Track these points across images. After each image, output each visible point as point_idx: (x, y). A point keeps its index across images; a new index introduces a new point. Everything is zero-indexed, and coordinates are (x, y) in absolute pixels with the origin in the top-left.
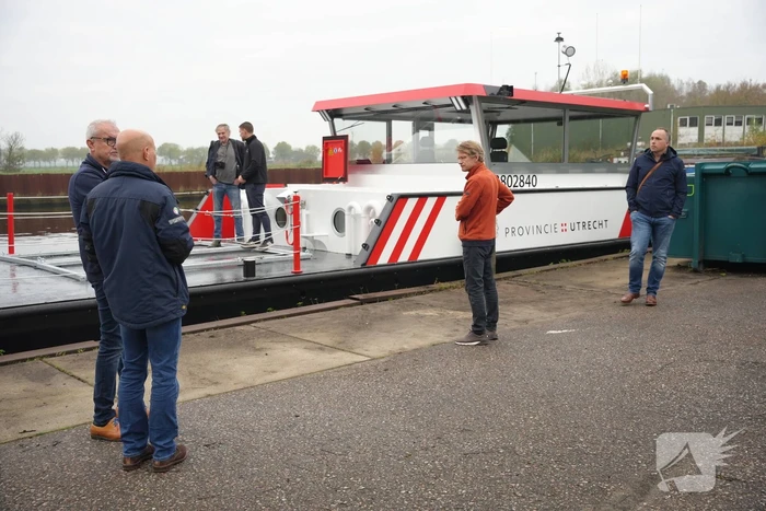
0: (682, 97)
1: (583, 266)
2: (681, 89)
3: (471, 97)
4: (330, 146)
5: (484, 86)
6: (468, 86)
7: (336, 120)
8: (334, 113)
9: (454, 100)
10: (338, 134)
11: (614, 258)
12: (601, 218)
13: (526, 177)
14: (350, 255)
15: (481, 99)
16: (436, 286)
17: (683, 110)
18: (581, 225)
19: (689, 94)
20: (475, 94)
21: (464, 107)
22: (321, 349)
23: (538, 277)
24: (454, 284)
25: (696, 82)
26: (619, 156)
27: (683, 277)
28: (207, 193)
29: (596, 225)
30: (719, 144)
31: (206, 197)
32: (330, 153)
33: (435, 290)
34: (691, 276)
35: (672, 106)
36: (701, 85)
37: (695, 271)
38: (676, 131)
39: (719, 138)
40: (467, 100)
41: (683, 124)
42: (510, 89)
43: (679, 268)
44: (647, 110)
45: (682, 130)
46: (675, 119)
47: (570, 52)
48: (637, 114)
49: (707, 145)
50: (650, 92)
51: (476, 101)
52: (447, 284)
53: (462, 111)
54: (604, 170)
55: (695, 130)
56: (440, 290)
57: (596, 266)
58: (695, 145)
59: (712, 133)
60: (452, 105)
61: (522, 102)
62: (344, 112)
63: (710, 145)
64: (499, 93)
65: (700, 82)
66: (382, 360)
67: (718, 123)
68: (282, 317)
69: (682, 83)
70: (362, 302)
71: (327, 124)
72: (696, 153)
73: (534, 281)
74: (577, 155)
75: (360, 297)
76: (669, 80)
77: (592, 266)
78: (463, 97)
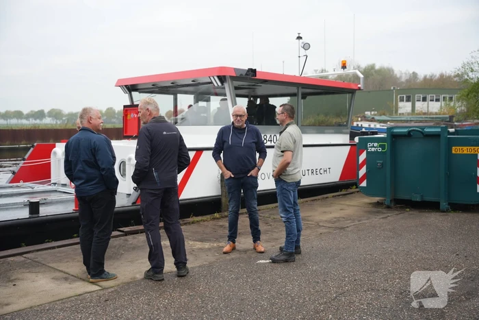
0: (402, 83)
1: (309, 203)
2: (401, 77)
3: (224, 76)
4: (128, 112)
5: (235, 69)
6: (222, 68)
7: (133, 93)
8: (131, 88)
9: (212, 78)
10: (135, 103)
11: (333, 196)
12: (326, 167)
13: (268, 136)
14: (130, 195)
15: (233, 78)
16: (190, 220)
17: (402, 91)
18: (310, 172)
19: (407, 81)
20: (228, 74)
21: (220, 84)
22: (66, 279)
23: (270, 212)
24: (204, 218)
25: (411, 72)
26: (357, 121)
27: (378, 212)
28: (33, 146)
29: (322, 171)
30: (425, 114)
31: (32, 149)
32: (129, 117)
33: (189, 223)
34: (384, 211)
35: (394, 88)
36: (415, 74)
37: (388, 207)
38: (397, 104)
39: (425, 110)
40: (222, 79)
41: (402, 100)
42: (253, 72)
43: (378, 204)
44: (359, 89)
45: (401, 104)
46: (396, 97)
47: (306, 47)
48: (352, 92)
49: (417, 114)
50: (361, 76)
51: (229, 80)
52: (199, 218)
53: (218, 87)
54: (333, 131)
55: (409, 104)
56: (193, 223)
57: (318, 202)
58: (408, 114)
59: (420, 106)
60: (211, 83)
61: (265, 81)
62: (139, 87)
63: (419, 114)
64: (246, 74)
65: (414, 73)
66: (110, 290)
67: (424, 99)
68: (54, 248)
69: (402, 73)
70: (127, 234)
71: (127, 96)
72: (409, 119)
73: (267, 215)
74: (330, 120)
75: (126, 229)
76: (393, 71)
77: (315, 203)
78: (218, 77)
